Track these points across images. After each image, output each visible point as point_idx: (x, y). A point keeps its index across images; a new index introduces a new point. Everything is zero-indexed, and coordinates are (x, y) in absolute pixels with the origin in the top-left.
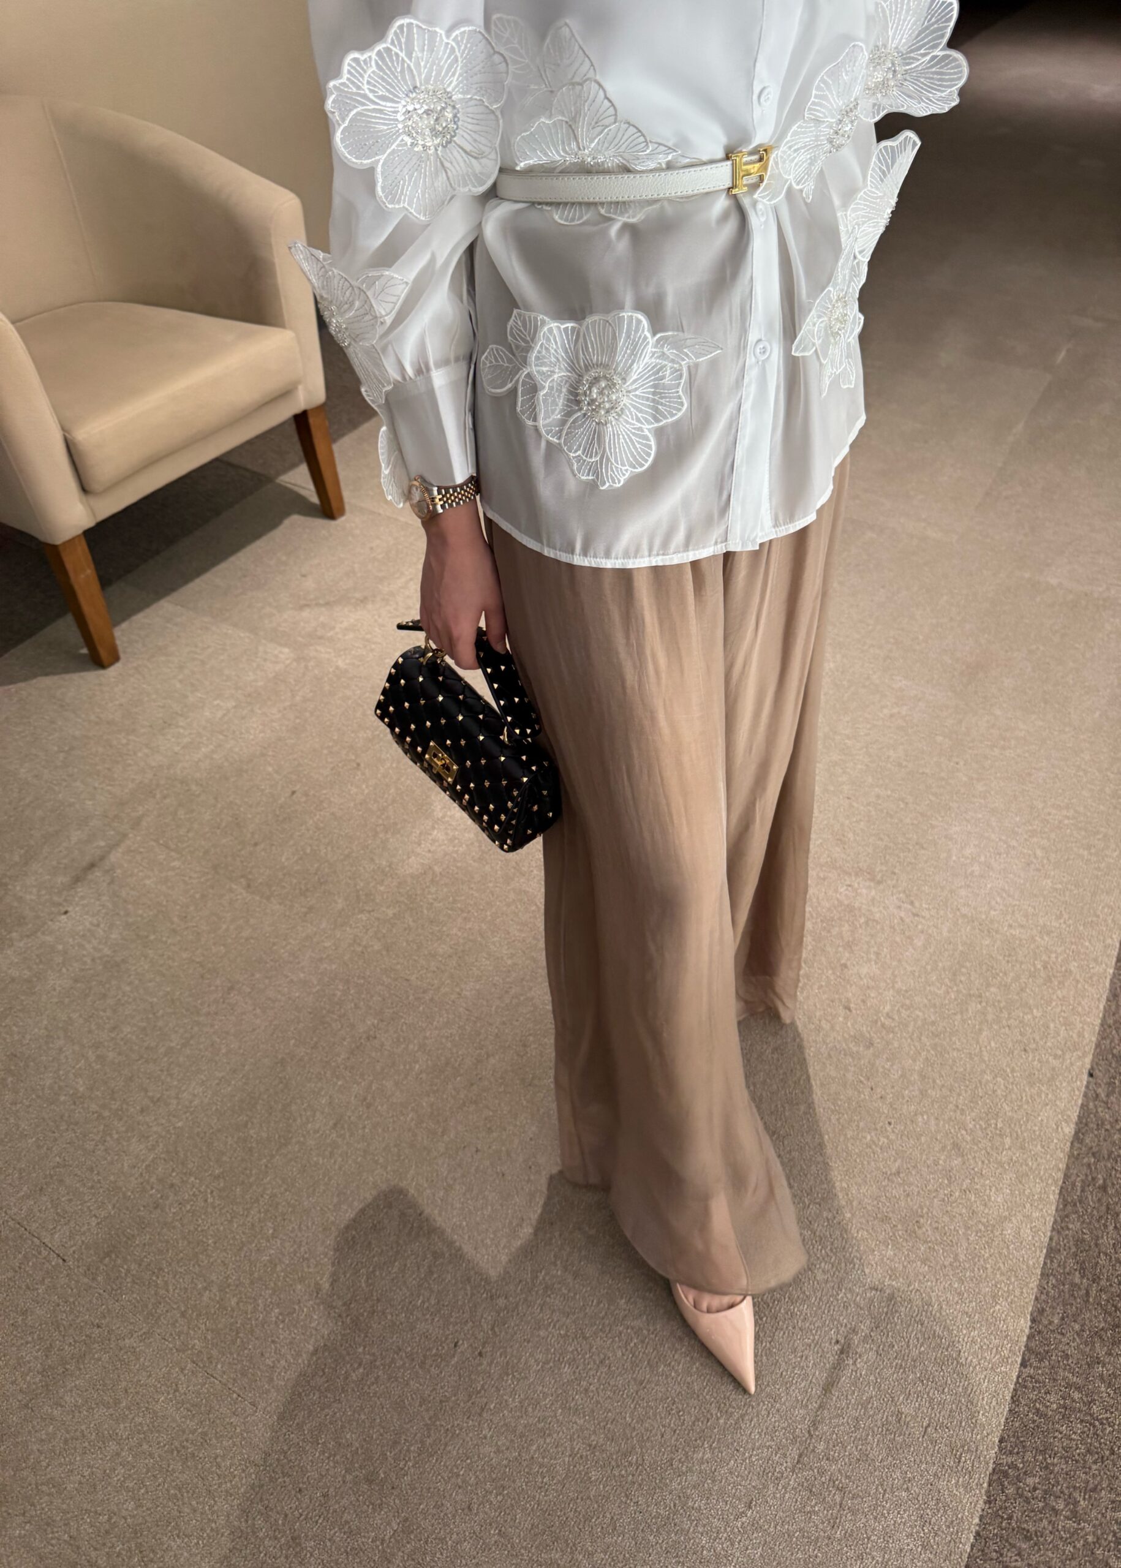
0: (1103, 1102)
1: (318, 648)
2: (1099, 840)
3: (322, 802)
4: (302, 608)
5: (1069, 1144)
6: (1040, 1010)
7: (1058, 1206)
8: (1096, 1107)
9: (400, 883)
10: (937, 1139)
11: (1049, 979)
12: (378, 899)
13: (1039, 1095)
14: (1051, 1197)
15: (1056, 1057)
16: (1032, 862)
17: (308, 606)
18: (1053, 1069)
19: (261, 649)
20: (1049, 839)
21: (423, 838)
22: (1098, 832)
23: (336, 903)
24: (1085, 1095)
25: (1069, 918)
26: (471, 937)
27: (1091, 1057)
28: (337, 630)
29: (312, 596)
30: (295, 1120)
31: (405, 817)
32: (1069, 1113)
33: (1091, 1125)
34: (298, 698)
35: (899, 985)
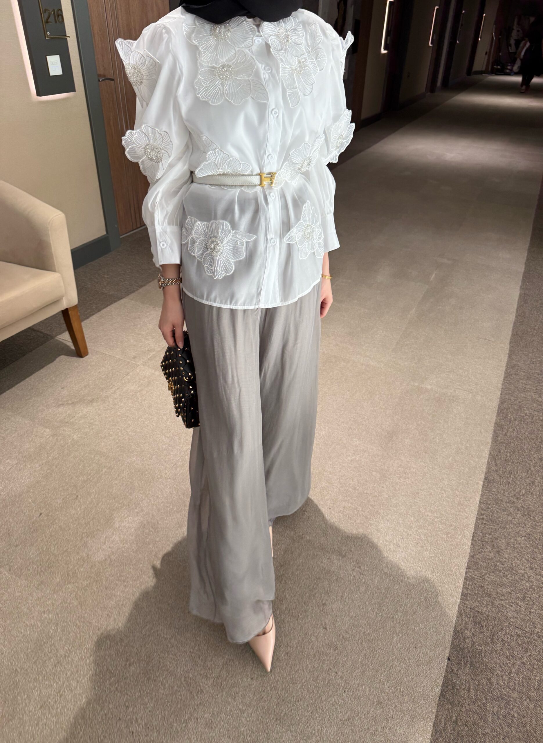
0: (455, 674)
1: (65, 428)
2: (452, 529)
3: (55, 520)
4: (59, 406)
5: (438, 698)
6: (423, 624)
7: (432, 733)
8: (452, 677)
9: (92, 566)
10: (369, 699)
11: (427, 607)
12: (79, 576)
13: (423, 672)
14: (429, 729)
15: (431, 650)
16: (419, 543)
17: (62, 405)
18: (430, 657)
19: (35, 430)
20: (428, 530)
21: (107, 539)
22: (451, 526)
23: (56, 578)
24: (446, 670)
25: (438, 572)
26: (127, 596)
27: (449, 650)
28: (76, 418)
29: (65, 400)
30: (19, 705)
31: (99, 527)
32: (438, 681)
33: (449, 687)
34: (50, 458)
35: (352, 614)
